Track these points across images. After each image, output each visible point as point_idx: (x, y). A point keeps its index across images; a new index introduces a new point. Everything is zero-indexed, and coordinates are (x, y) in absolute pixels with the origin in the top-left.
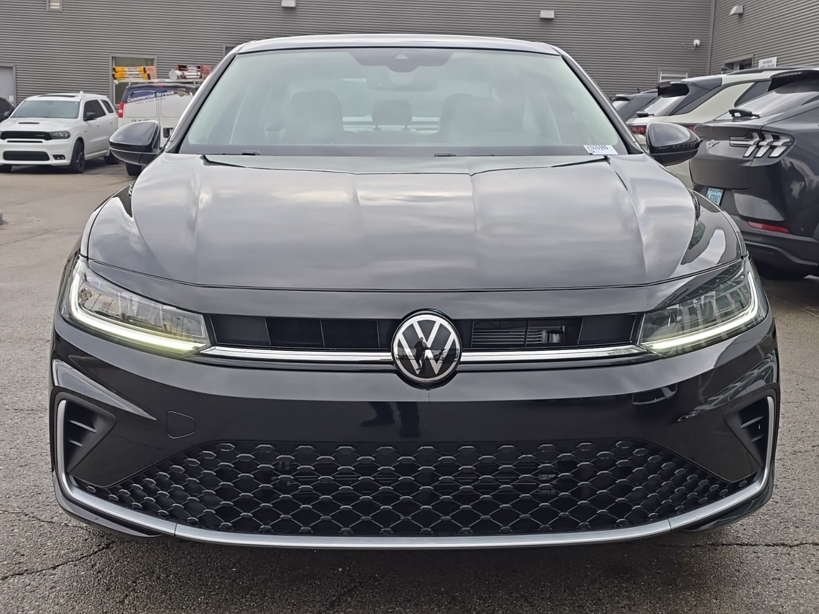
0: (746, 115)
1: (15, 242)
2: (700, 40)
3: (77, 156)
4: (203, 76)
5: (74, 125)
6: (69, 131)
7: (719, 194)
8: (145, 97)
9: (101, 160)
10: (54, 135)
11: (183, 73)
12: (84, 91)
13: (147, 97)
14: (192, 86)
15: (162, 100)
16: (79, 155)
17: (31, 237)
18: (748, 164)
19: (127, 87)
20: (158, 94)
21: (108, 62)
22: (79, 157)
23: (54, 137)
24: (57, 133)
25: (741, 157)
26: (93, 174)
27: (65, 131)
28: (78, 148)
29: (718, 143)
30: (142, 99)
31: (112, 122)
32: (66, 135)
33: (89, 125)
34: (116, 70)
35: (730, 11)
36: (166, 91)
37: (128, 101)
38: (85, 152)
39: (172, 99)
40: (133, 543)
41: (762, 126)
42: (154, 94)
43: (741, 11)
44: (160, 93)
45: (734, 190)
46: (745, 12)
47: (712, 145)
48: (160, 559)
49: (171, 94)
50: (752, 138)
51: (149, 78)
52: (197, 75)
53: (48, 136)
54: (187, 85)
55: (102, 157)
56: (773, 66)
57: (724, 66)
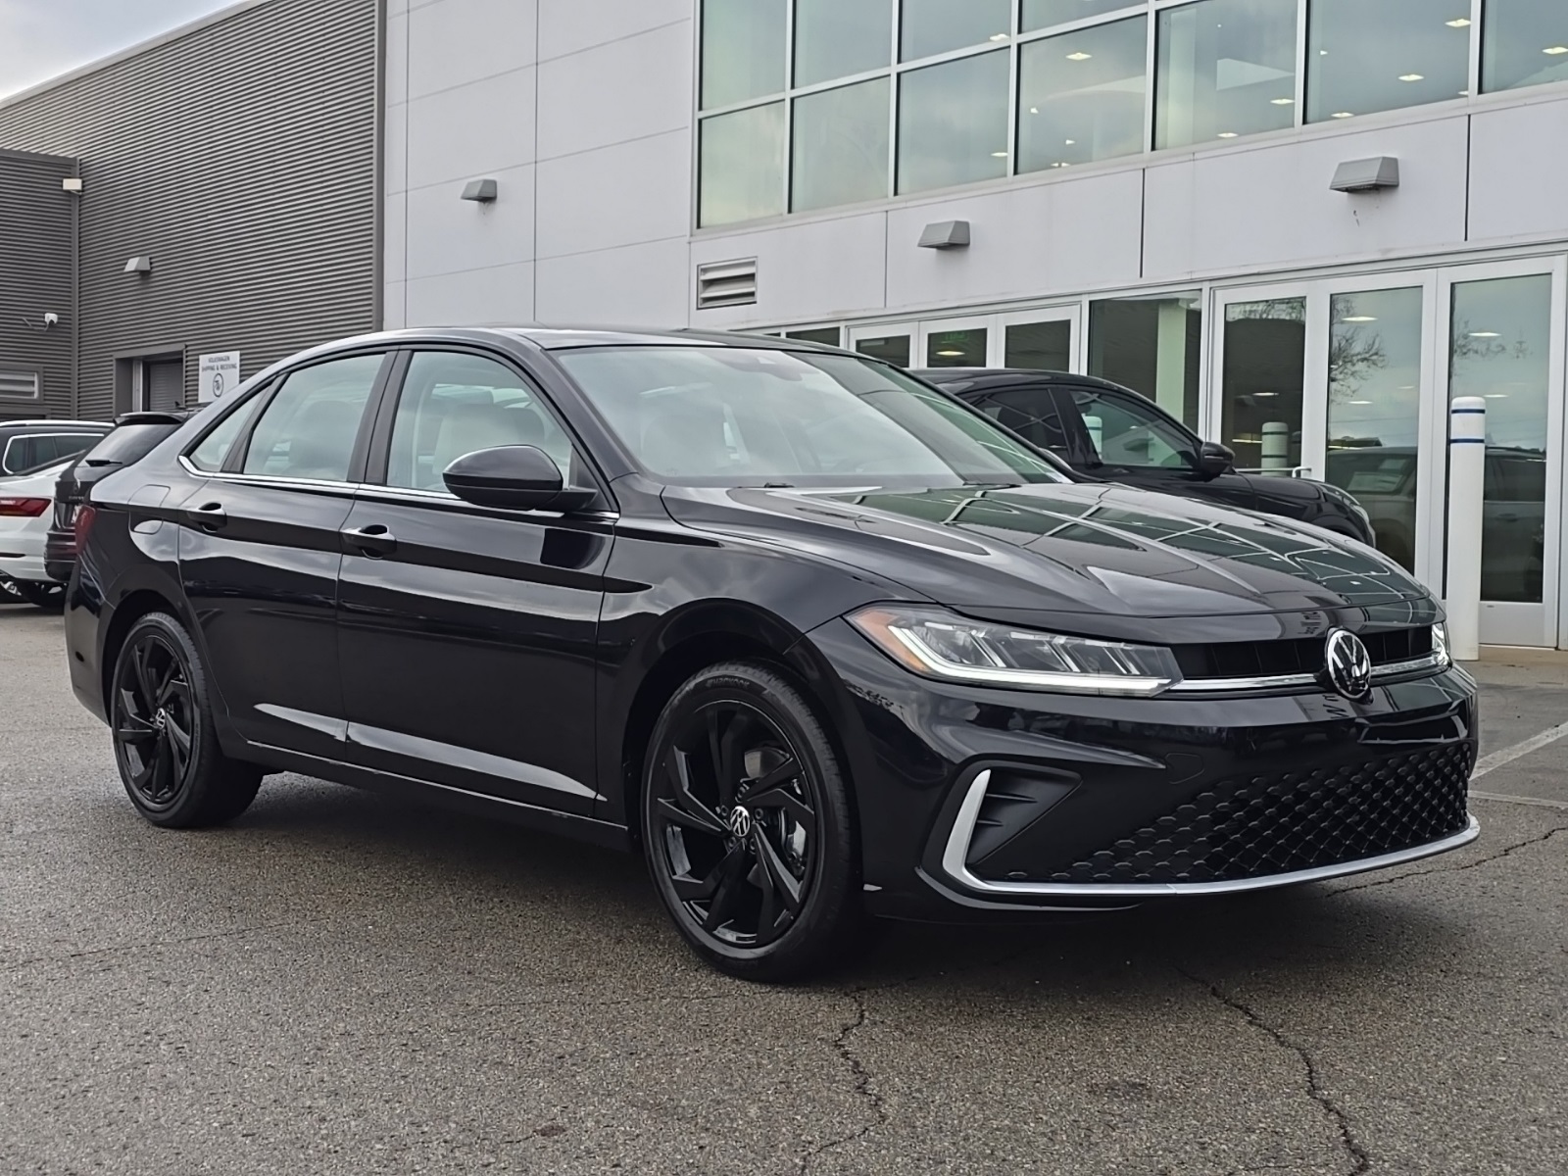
2: (58, 314)
35: (126, 264)
43: (146, 267)
46: (154, 270)
56: (234, 366)
57: (114, 363)
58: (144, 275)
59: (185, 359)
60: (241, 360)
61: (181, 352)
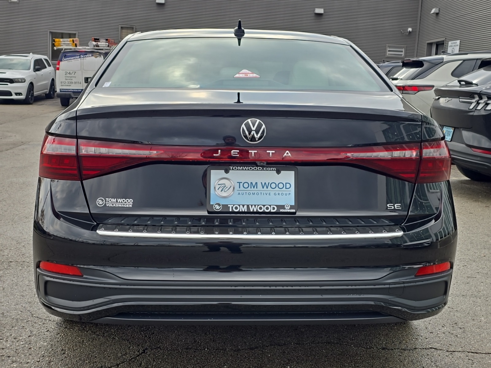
0: (469, 84)
1: (6, 150)
2: (412, 28)
3: (30, 94)
4: (110, 46)
5: (28, 74)
6: (25, 78)
7: (452, 130)
8: (73, 58)
9: (43, 96)
10: (15, 80)
11: (97, 44)
12: (32, 53)
13: (75, 57)
14: (102, 52)
15: (84, 60)
16: (31, 93)
17: (15, 147)
18: (471, 114)
19: (62, 51)
20: (81, 56)
21: (47, 35)
22: (31, 94)
23: (15, 81)
24: (17, 79)
25: (467, 109)
26: (39, 105)
27: (22, 78)
28: (30, 88)
29: (451, 100)
30: (71, 59)
31: (50, 73)
32: (23, 81)
33: (37, 74)
34: (55, 41)
35: (431, 11)
36: (86, 54)
37: (63, 60)
38: (35, 90)
39: (90, 59)
40: (159, 350)
41: (481, 91)
42: (79, 56)
43: (437, 11)
44: (83, 55)
45: (461, 129)
46: (440, 12)
47: (447, 101)
48: (178, 360)
49: (90, 56)
50: (474, 98)
51: (76, 46)
52: (106, 45)
53: (11, 81)
54: (99, 51)
55: (44, 94)
56: (458, 45)
57: (426, 44)
58: (437, 14)
59: (445, 43)
60: (460, 43)
61: (443, 41)
